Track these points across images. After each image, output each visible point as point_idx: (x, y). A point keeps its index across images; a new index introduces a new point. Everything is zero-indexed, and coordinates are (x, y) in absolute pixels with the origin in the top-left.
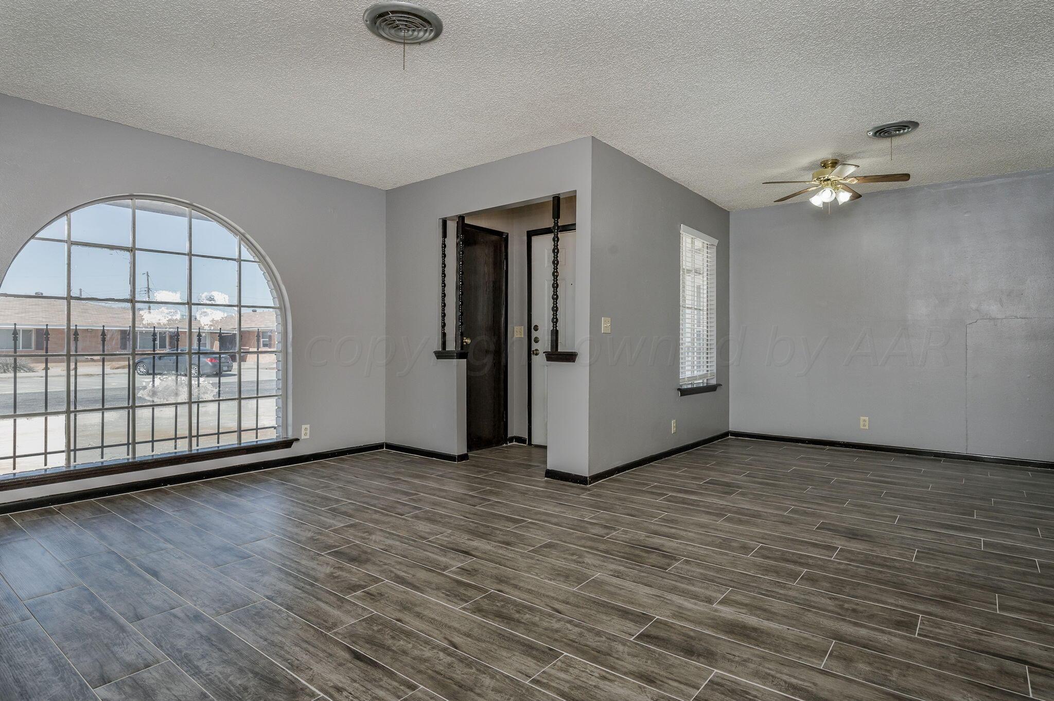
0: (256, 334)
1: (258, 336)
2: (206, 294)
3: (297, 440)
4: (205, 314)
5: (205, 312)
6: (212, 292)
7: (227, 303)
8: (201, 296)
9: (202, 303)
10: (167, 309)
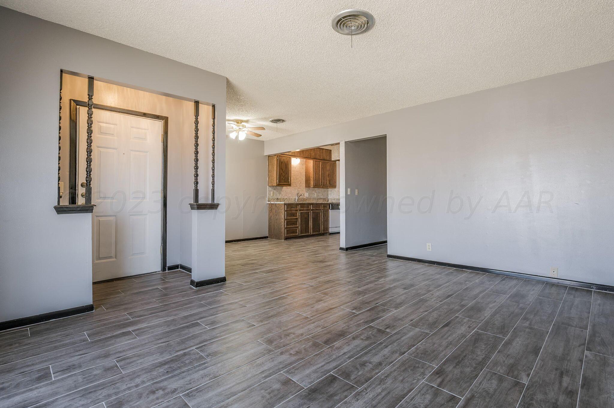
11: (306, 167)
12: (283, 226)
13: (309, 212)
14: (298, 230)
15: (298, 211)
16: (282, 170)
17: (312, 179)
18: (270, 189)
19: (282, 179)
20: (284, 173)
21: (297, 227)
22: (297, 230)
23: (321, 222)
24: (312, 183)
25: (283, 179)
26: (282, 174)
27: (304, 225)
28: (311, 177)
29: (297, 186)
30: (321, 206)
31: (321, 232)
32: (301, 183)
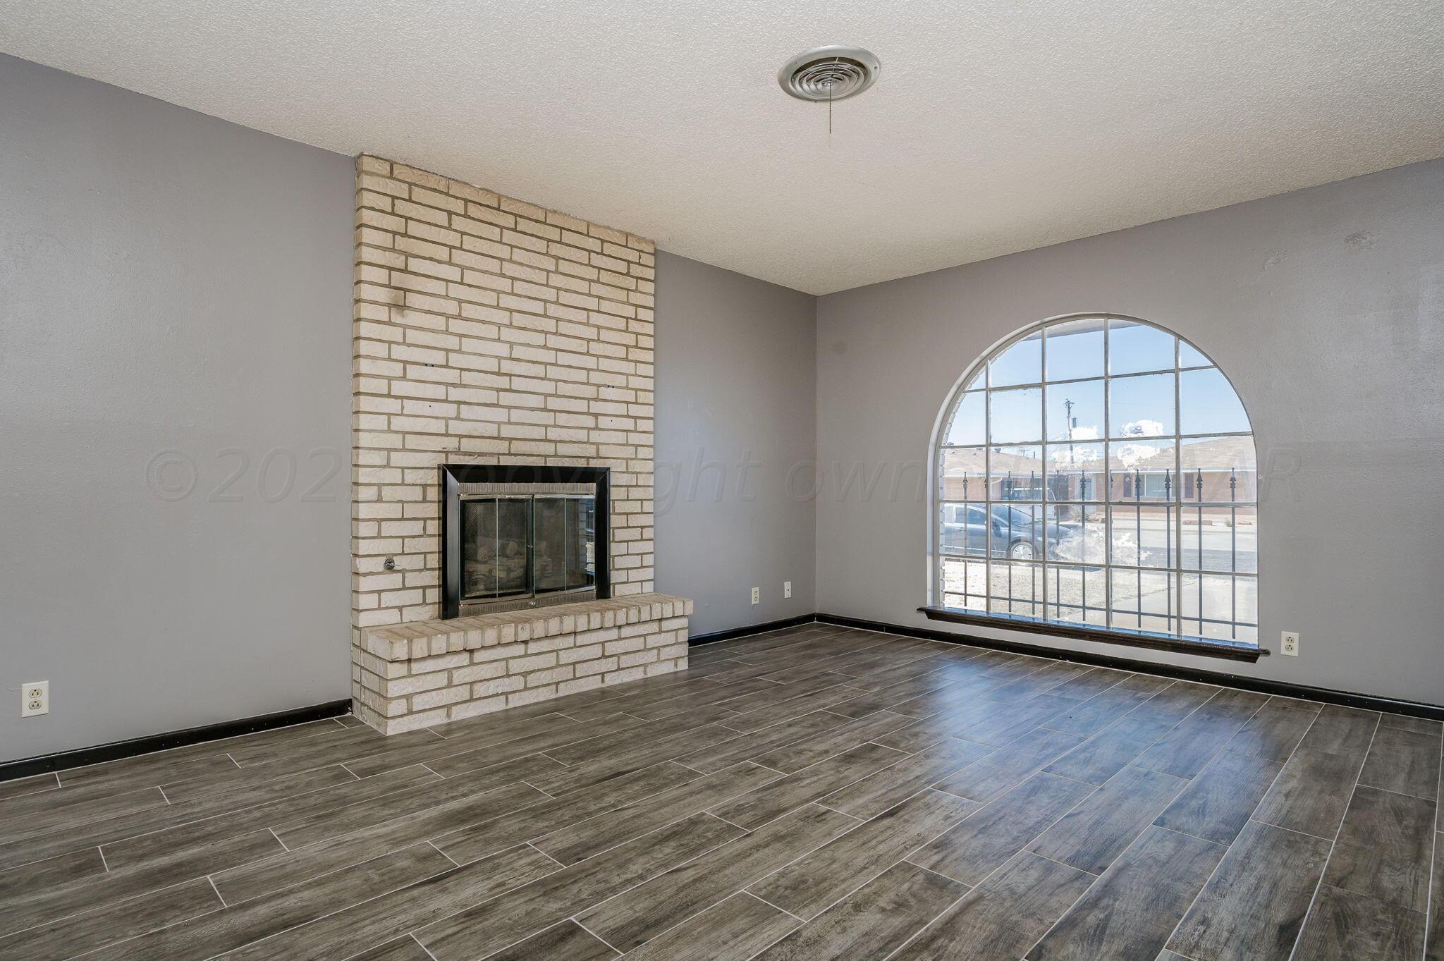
0: (1196, 478)
1: (1200, 479)
2: (1130, 425)
3: (1267, 653)
4: (1129, 451)
5: (1129, 449)
6: (1137, 421)
7: (1162, 434)
8: (1123, 429)
9: (1125, 437)
10: (1082, 449)
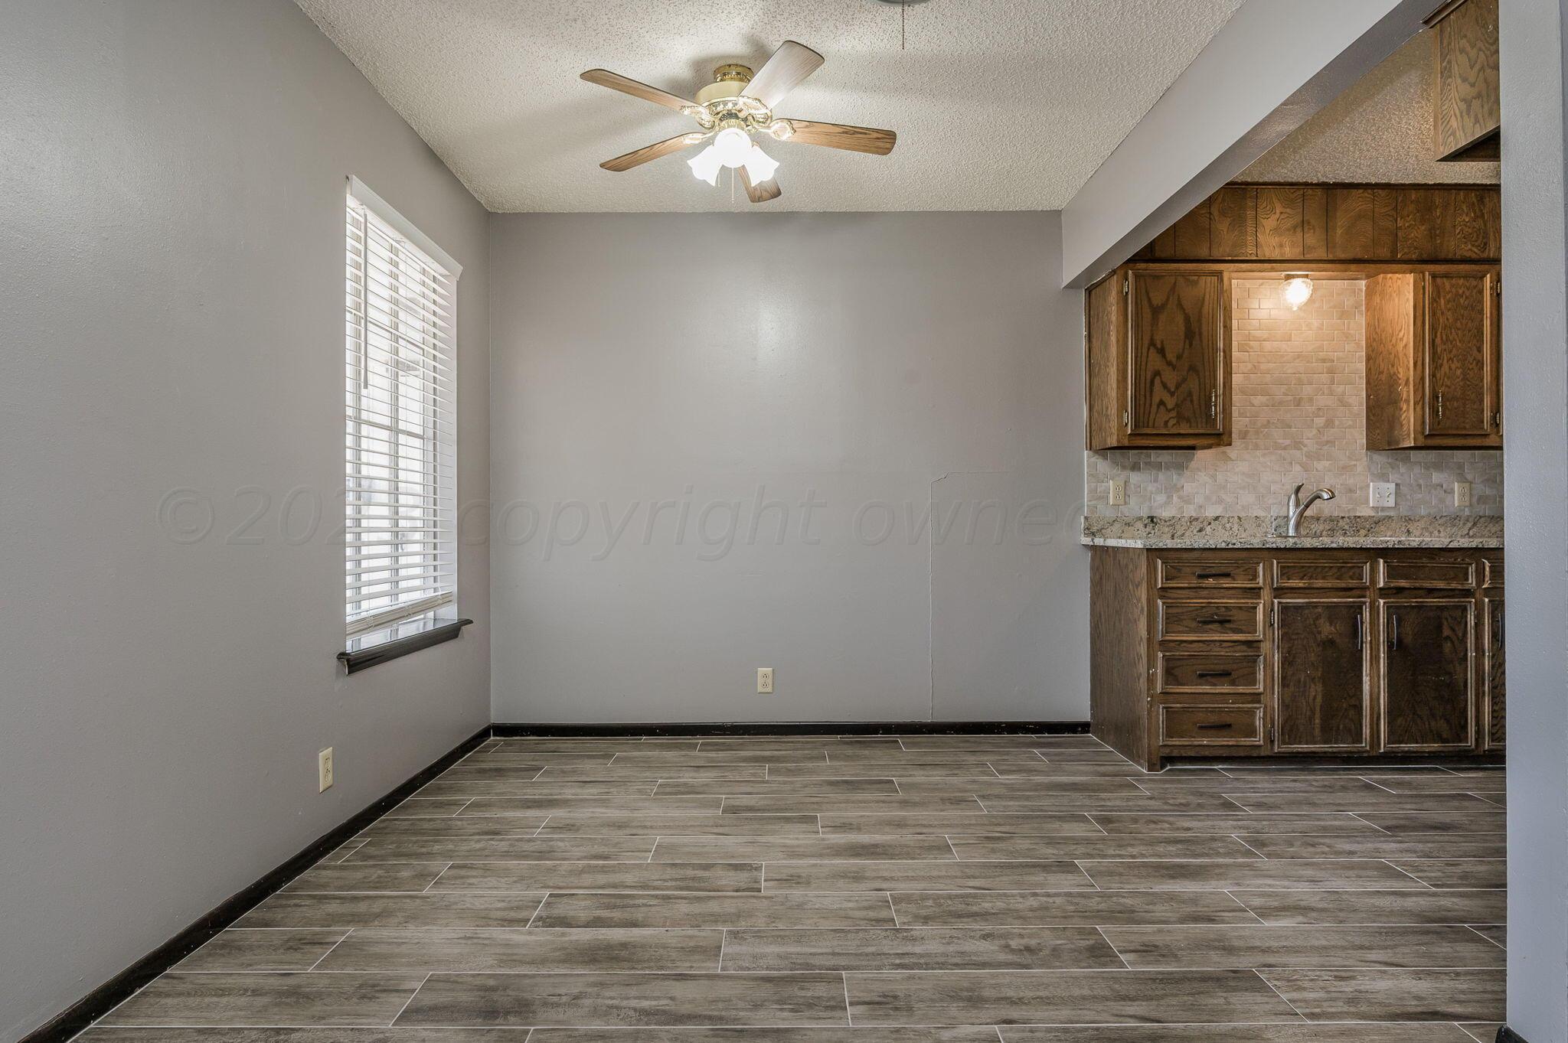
11: (1368, 325)
12: (1143, 684)
13: (1359, 608)
14: (1260, 714)
15: (1266, 594)
16: (1162, 351)
17: (1407, 392)
18: (1103, 466)
19: (1162, 403)
20: (1174, 368)
21: (1256, 697)
22: (1251, 713)
23: (1471, 676)
24: (1409, 420)
25: (1170, 402)
26: (1157, 373)
27: (1316, 691)
28: (1402, 382)
29: (1297, 445)
30: (1472, 569)
31: (1471, 742)
32: (1329, 424)
